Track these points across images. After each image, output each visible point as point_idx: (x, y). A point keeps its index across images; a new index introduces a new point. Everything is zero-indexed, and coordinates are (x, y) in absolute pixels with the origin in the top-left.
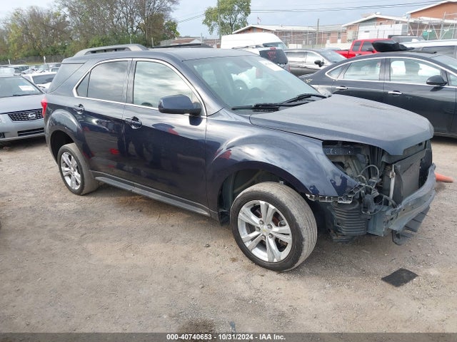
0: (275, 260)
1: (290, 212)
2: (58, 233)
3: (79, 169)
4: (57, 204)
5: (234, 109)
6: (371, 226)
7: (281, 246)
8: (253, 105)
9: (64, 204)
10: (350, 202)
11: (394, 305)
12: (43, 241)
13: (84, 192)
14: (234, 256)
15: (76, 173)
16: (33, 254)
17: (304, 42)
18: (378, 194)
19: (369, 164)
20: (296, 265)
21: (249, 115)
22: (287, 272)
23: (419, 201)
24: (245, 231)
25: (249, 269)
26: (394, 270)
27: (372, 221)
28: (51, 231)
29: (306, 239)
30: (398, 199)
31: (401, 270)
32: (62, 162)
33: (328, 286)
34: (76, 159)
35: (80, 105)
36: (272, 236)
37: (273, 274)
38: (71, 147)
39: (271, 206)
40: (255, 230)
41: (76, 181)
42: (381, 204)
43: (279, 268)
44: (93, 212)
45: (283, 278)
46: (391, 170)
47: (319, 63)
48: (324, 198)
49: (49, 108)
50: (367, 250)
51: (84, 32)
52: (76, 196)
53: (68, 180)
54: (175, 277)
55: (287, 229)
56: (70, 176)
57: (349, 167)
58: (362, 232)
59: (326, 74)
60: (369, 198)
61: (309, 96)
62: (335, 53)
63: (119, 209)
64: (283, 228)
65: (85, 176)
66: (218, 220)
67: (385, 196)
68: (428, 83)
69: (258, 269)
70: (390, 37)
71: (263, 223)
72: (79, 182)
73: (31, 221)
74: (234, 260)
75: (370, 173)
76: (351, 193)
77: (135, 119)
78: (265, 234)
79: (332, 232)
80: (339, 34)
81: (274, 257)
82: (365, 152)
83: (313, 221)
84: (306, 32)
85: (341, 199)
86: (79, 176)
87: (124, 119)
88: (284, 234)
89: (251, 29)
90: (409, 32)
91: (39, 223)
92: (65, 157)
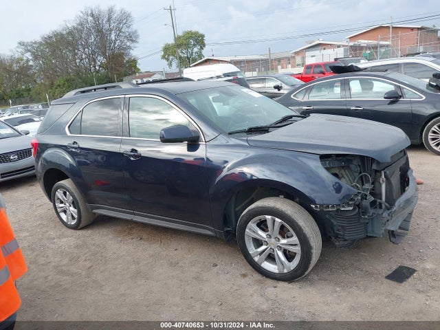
0: (285, 271)
1: (297, 223)
2: (64, 268)
3: (75, 204)
4: (55, 241)
5: (230, 134)
6: (370, 229)
7: (290, 256)
8: (247, 129)
9: (63, 240)
10: (351, 208)
11: (403, 300)
12: (50, 278)
13: (81, 226)
14: (243, 272)
15: (72, 208)
16: (43, 291)
17: (257, 69)
18: (373, 199)
19: (360, 173)
20: (306, 273)
21: (246, 138)
22: (298, 281)
23: (408, 201)
24: (253, 247)
25: (260, 282)
26: (394, 268)
27: (370, 224)
28: (56, 267)
29: (314, 247)
30: (391, 201)
31: (400, 267)
32: (56, 198)
33: (338, 289)
34: (71, 194)
35: (75, 143)
36: (280, 248)
37: (285, 284)
38: (66, 183)
39: (277, 219)
40: (262, 245)
41: (72, 216)
42: (376, 207)
43: (290, 278)
44: (94, 245)
45: (294, 287)
46: (381, 176)
47: (278, 88)
48: (328, 207)
49: (40, 148)
50: (365, 252)
51: (48, 74)
52: (73, 231)
53: (63, 216)
54: (192, 298)
55: (295, 239)
56: (65, 212)
57: (343, 177)
58: (363, 236)
59: (292, 96)
60: (366, 203)
61: (291, 117)
62: (290, 77)
63: (120, 239)
64: (290, 240)
65: (81, 210)
66: (224, 238)
67: (378, 200)
68: (385, 98)
69: (269, 281)
70: (336, 59)
71: (270, 236)
72: (76, 216)
73: (32, 260)
74: (244, 276)
75: (363, 181)
76: (352, 200)
77: (133, 150)
78: (273, 248)
79: (333, 238)
80: (289, 60)
81: (284, 268)
82: (356, 162)
83: (317, 229)
84: (258, 61)
85: (343, 207)
86: (76, 211)
87: (122, 152)
88: (292, 245)
89: (207, 61)
90: (351, 54)
91: (42, 260)
92: (59, 194)
